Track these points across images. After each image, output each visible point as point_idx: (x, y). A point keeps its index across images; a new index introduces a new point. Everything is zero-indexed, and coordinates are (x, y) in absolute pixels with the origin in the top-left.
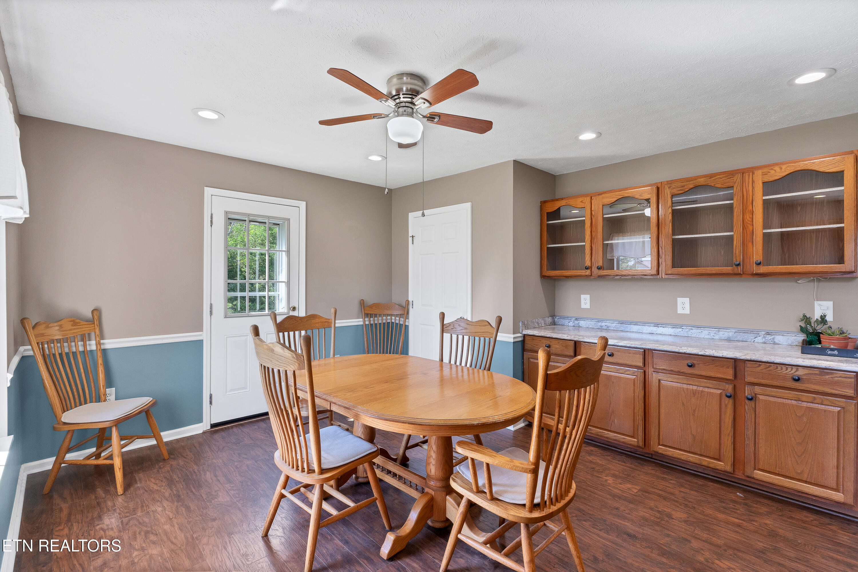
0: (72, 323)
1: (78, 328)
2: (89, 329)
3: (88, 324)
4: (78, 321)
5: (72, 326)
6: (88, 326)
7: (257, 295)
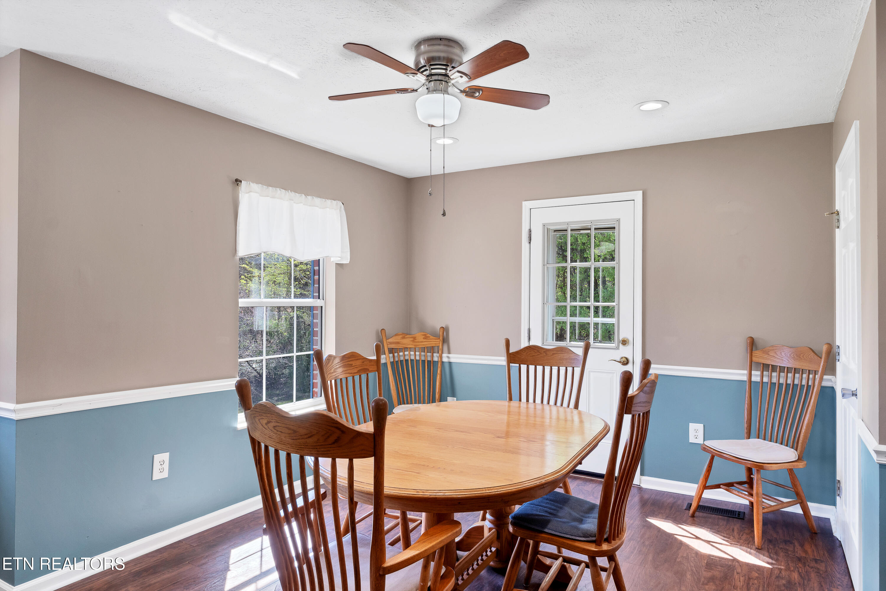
0: (424, 336)
1: (428, 341)
2: (435, 342)
3: (435, 339)
4: (428, 335)
5: (424, 339)
6: (435, 340)
7: (577, 321)
